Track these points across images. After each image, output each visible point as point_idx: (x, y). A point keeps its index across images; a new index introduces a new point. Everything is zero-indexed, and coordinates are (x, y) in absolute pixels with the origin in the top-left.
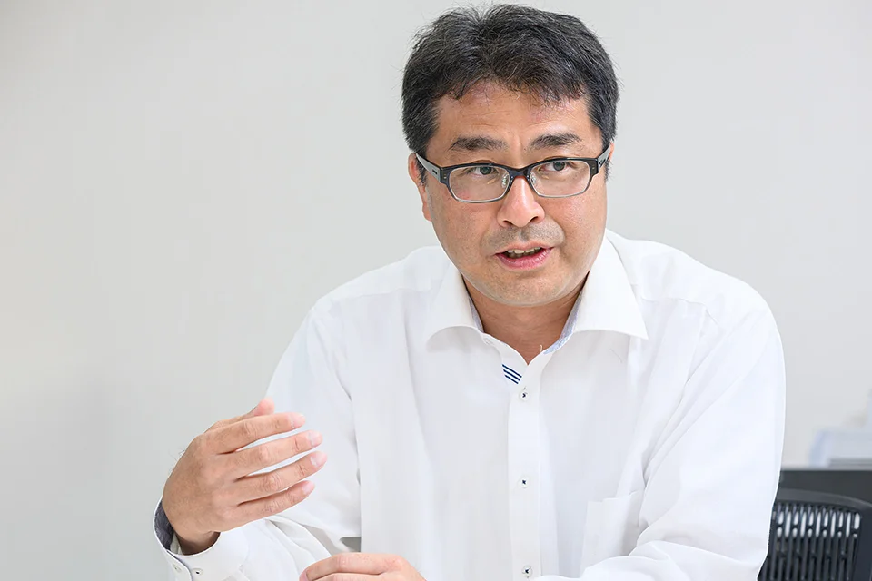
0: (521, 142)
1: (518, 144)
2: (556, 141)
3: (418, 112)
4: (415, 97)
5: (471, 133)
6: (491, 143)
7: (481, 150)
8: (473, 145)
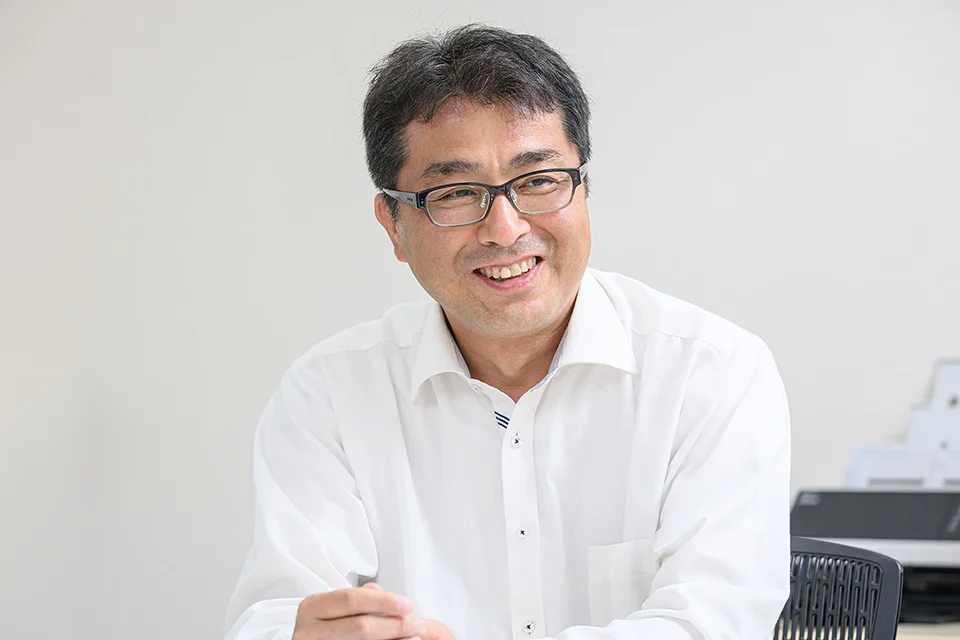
0: (499, 162)
1: (496, 165)
2: (536, 157)
3: (385, 142)
4: (379, 129)
5: (445, 158)
6: (467, 166)
7: (456, 174)
8: (448, 169)
